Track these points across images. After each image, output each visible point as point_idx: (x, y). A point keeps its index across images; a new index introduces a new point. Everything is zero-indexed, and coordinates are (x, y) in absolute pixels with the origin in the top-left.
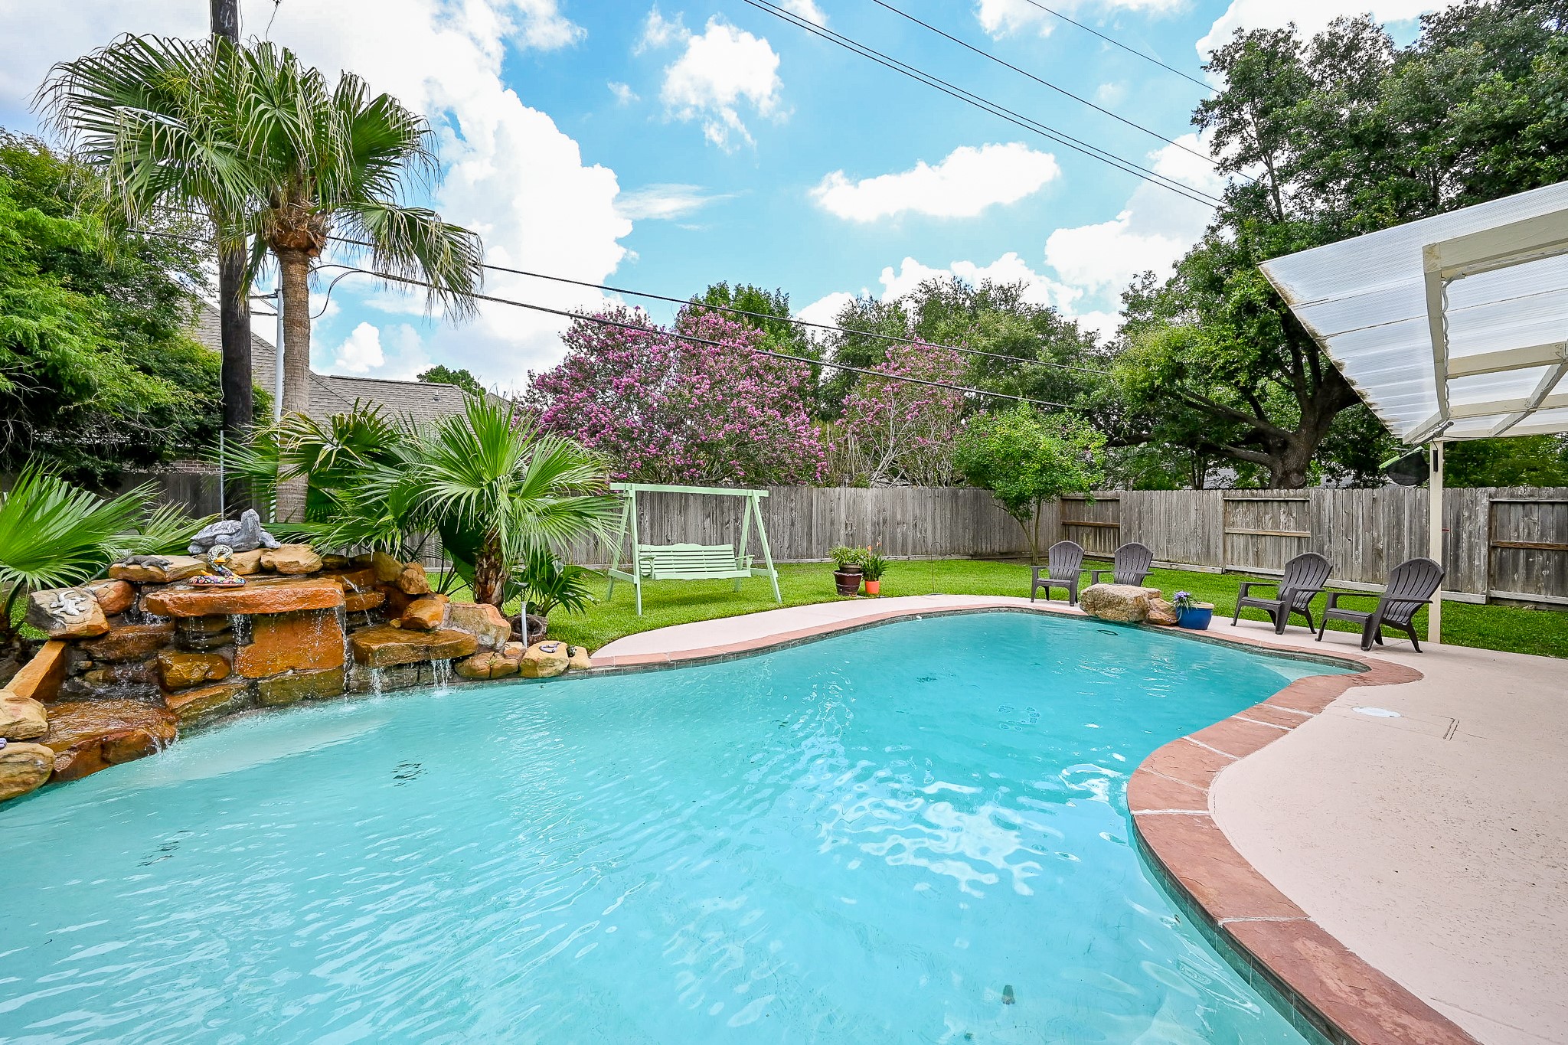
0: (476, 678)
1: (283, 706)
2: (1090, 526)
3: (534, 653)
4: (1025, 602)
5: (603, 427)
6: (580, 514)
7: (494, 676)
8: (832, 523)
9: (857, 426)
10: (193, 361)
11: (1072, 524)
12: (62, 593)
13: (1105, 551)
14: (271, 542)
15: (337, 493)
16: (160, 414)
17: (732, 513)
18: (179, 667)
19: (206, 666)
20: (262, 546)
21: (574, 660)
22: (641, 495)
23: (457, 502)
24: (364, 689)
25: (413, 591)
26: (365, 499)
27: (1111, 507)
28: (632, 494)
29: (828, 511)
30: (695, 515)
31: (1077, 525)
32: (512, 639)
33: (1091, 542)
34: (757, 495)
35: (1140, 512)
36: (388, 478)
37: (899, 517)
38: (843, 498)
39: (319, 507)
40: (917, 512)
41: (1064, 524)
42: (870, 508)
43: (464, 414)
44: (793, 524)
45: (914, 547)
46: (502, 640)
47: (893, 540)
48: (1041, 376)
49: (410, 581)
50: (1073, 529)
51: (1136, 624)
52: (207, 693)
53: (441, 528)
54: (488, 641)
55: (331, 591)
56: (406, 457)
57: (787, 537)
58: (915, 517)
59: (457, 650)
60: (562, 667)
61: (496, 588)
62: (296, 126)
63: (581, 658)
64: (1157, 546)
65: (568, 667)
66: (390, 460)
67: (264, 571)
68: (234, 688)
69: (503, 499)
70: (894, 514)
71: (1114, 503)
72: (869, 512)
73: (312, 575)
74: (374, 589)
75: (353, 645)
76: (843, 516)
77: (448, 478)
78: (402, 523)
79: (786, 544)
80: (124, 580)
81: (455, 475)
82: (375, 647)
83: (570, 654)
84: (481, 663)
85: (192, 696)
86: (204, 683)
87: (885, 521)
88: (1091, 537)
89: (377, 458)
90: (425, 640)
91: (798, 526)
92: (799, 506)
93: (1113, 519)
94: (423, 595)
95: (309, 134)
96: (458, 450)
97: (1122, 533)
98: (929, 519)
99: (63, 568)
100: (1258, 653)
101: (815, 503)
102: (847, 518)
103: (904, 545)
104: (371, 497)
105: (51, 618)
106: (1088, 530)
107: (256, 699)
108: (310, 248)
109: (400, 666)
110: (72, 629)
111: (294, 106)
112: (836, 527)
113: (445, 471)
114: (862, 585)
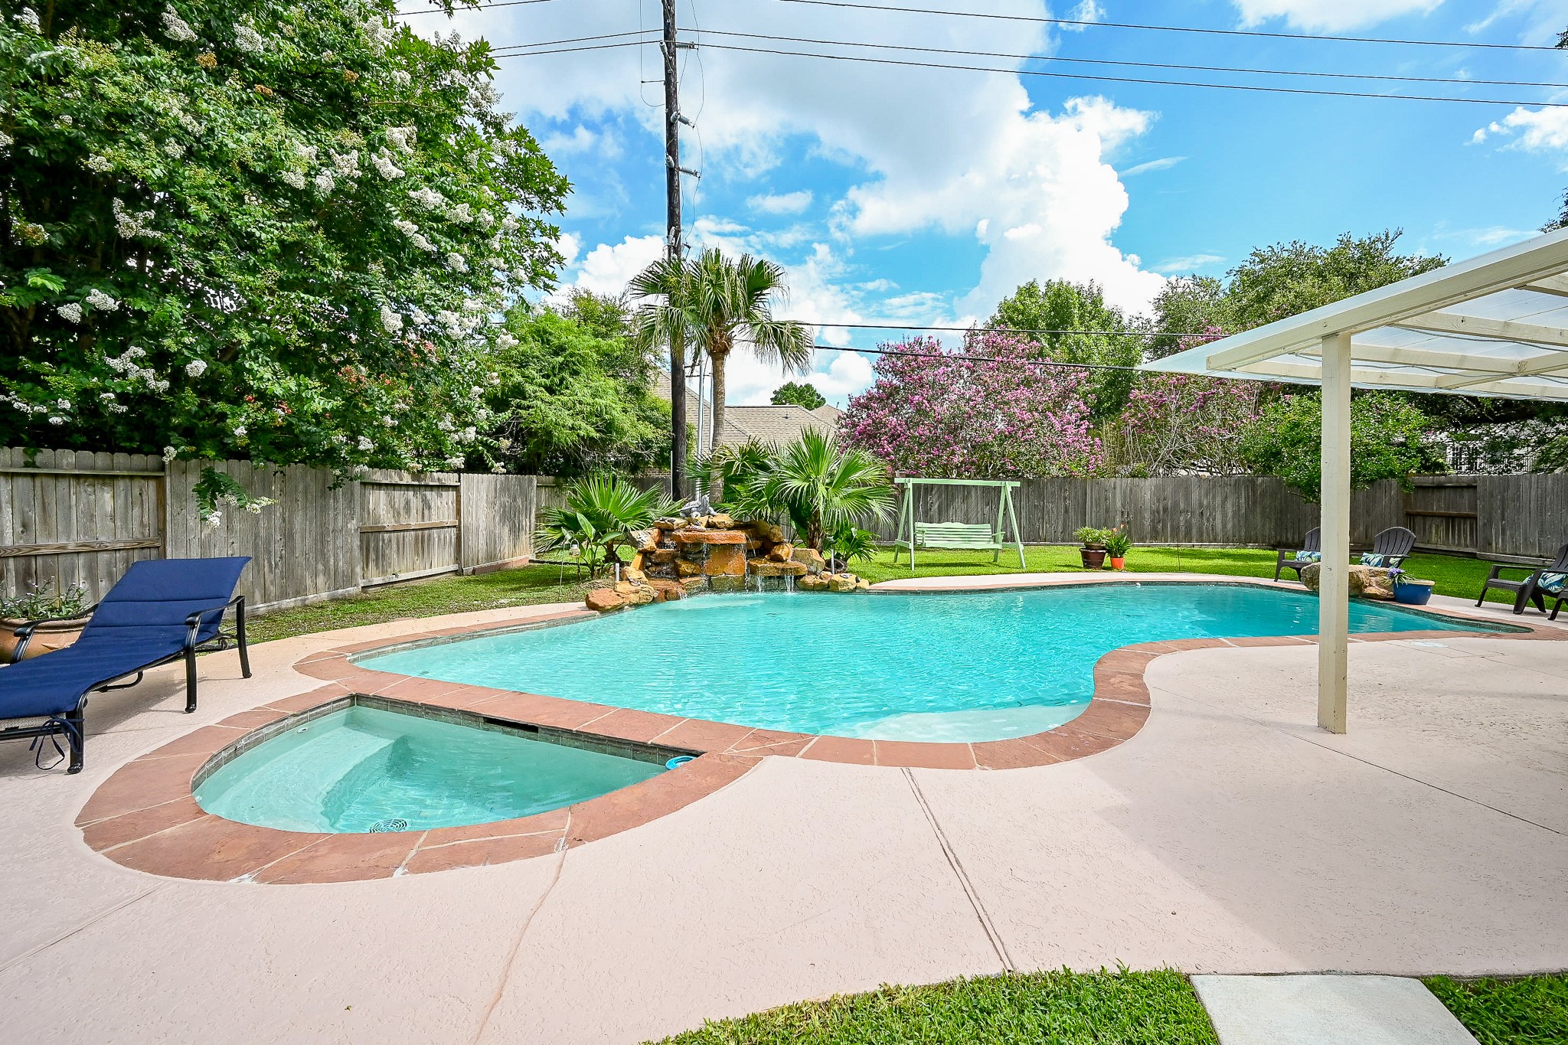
0: (806, 588)
1: (722, 591)
2: (1440, 516)
3: (837, 577)
4: (1270, 582)
5: (899, 436)
7: (815, 588)
8: (1107, 511)
10: (657, 409)
11: (1419, 514)
12: (640, 532)
13: (1459, 544)
14: (713, 512)
15: (738, 487)
16: (647, 444)
17: (993, 501)
18: (685, 567)
19: (693, 566)
20: (709, 514)
21: (859, 585)
22: (916, 487)
23: (797, 490)
24: (753, 588)
25: (776, 540)
26: (751, 490)
27: (1466, 494)
28: (910, 486)
29: (1103, 499)
31: (1424, 516)
32: (825, 570)
33: (1442, 534)
34: (1011, 485)
35: (1503, 501)
36: (763, 479)
37: (1182, 506)
39: (730, 496)
41: (1408, 515)
42: (1147, 496)
43: (801, 440)
44: (1066, 511)
46: (820, 570)
49: (774, 535)
50: (1419, 520)
52: (694, 579)
53: (789, 505)
54: (813, 569)
55: (741, 537)
56: (772, 464)
57: (1061, 523)
59: (798, 572)
60: (852, 587)
61: (819, 542)
62: (724, 298)
63: (864, 584)
64: (1526, 539)
65: (856, 588)
66: (765, 468)
67: (710, 526)
68: (702, 580)
69: (821, 488)
70: (1176, 504)
71: (1471, 490)
72: (1147, 501)
73: (729, 529)
74: (757, 539)
75: (748, 564)
76: (1119, 505)
77: (793, 477)
78: (771, 504)
79: (1060, 529)
80: (659, 528)
81: (796, 475)
82: (759, 566)
83: (858, 581)
84: (810, 580)
85: (689, 579)
86: (693, 575)
87: (1165, 510)
88: (1442, 528)
89: (758, 467)
90: (780, 565)
91: (1071, 513)
92: (1073, 495)
93: (1471, 509)
94: (780, 543)
95: (729, 301)
96: (798, 462)
97: (1480, 523)
98: (1219, 509)
99: (637, 522)
100: (1446, 621)
101: (1088, 491)
102: (1123, 506)
104: (755, 489)
105: (638, 542)
106: (1438, 520)
107: (711, 587)
108: (725, 351)
109: (770, 577)
110: (645, 547)
111: (723, 287)
112: (1111, 514)
113: (791, 473)
114: (1107, 561)
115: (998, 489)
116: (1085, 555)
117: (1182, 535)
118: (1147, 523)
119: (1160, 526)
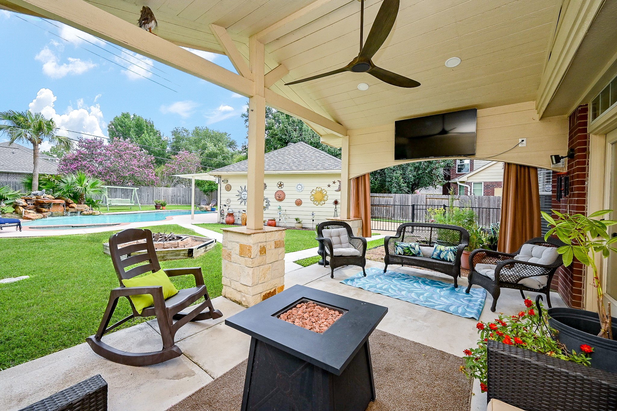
0: (84, 215)
6: (100, 191)
7: (87, 215)
9: (168, 172)
12: (17, 200)
17: (130, 193)
18: (41, 209)
19: (46, 209)
22: (108, 188)
24: (68, 215)
25: (70, 202)
28: (106, 188)
29: (158, 193)
30: (119, 193)
34: (136, 189)
37: (179, 195)
38: (162, 190)
40: (184, 193)
44: (148, 196)
45: (183, 202)
46: (88, 210)
47: (177, 201)
48: (218, 162)
51: (205, 211)
52: (47, 213)
54: (86, 209)
55: (63, 201)
57: (146, 199)
58: (183, 195)
59: (80, 211)
63: (102, 213)
65: (100, 214)
68: (50, 213)
70: (177, 194)
72: (170, 193)
73: (53, 199)
75: (64, 208)
76: (163, 194)
79: (146, 201)
80: (24, 199)
82: (68, 209)
84: (85, 212)
85: (46, 213)
86: (47, 212)
87: (175, 196)
90: (74, 209)
91: (149, 196)
92: (150, 192)
98: (187, 195)
101: (154, 191)
102: (164, 194)
103: (180, 201)
107: (53, 215)
109: (73, 212)
110: (23, 205)
114: (161, 208)
115: (133, 190)
116: (156, 206)
117: (179, 202)
118: (170, 199)
119: (173, 200)
